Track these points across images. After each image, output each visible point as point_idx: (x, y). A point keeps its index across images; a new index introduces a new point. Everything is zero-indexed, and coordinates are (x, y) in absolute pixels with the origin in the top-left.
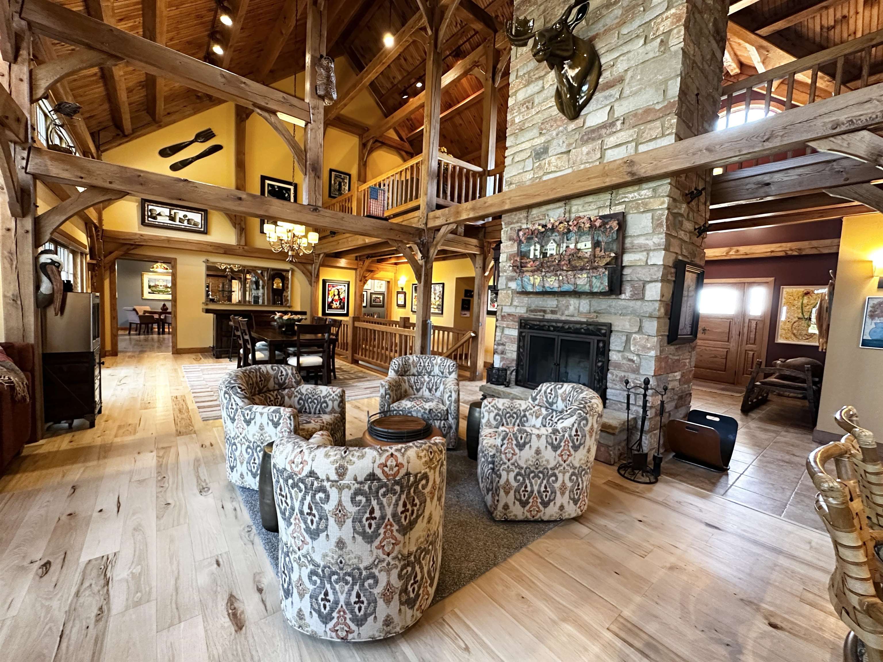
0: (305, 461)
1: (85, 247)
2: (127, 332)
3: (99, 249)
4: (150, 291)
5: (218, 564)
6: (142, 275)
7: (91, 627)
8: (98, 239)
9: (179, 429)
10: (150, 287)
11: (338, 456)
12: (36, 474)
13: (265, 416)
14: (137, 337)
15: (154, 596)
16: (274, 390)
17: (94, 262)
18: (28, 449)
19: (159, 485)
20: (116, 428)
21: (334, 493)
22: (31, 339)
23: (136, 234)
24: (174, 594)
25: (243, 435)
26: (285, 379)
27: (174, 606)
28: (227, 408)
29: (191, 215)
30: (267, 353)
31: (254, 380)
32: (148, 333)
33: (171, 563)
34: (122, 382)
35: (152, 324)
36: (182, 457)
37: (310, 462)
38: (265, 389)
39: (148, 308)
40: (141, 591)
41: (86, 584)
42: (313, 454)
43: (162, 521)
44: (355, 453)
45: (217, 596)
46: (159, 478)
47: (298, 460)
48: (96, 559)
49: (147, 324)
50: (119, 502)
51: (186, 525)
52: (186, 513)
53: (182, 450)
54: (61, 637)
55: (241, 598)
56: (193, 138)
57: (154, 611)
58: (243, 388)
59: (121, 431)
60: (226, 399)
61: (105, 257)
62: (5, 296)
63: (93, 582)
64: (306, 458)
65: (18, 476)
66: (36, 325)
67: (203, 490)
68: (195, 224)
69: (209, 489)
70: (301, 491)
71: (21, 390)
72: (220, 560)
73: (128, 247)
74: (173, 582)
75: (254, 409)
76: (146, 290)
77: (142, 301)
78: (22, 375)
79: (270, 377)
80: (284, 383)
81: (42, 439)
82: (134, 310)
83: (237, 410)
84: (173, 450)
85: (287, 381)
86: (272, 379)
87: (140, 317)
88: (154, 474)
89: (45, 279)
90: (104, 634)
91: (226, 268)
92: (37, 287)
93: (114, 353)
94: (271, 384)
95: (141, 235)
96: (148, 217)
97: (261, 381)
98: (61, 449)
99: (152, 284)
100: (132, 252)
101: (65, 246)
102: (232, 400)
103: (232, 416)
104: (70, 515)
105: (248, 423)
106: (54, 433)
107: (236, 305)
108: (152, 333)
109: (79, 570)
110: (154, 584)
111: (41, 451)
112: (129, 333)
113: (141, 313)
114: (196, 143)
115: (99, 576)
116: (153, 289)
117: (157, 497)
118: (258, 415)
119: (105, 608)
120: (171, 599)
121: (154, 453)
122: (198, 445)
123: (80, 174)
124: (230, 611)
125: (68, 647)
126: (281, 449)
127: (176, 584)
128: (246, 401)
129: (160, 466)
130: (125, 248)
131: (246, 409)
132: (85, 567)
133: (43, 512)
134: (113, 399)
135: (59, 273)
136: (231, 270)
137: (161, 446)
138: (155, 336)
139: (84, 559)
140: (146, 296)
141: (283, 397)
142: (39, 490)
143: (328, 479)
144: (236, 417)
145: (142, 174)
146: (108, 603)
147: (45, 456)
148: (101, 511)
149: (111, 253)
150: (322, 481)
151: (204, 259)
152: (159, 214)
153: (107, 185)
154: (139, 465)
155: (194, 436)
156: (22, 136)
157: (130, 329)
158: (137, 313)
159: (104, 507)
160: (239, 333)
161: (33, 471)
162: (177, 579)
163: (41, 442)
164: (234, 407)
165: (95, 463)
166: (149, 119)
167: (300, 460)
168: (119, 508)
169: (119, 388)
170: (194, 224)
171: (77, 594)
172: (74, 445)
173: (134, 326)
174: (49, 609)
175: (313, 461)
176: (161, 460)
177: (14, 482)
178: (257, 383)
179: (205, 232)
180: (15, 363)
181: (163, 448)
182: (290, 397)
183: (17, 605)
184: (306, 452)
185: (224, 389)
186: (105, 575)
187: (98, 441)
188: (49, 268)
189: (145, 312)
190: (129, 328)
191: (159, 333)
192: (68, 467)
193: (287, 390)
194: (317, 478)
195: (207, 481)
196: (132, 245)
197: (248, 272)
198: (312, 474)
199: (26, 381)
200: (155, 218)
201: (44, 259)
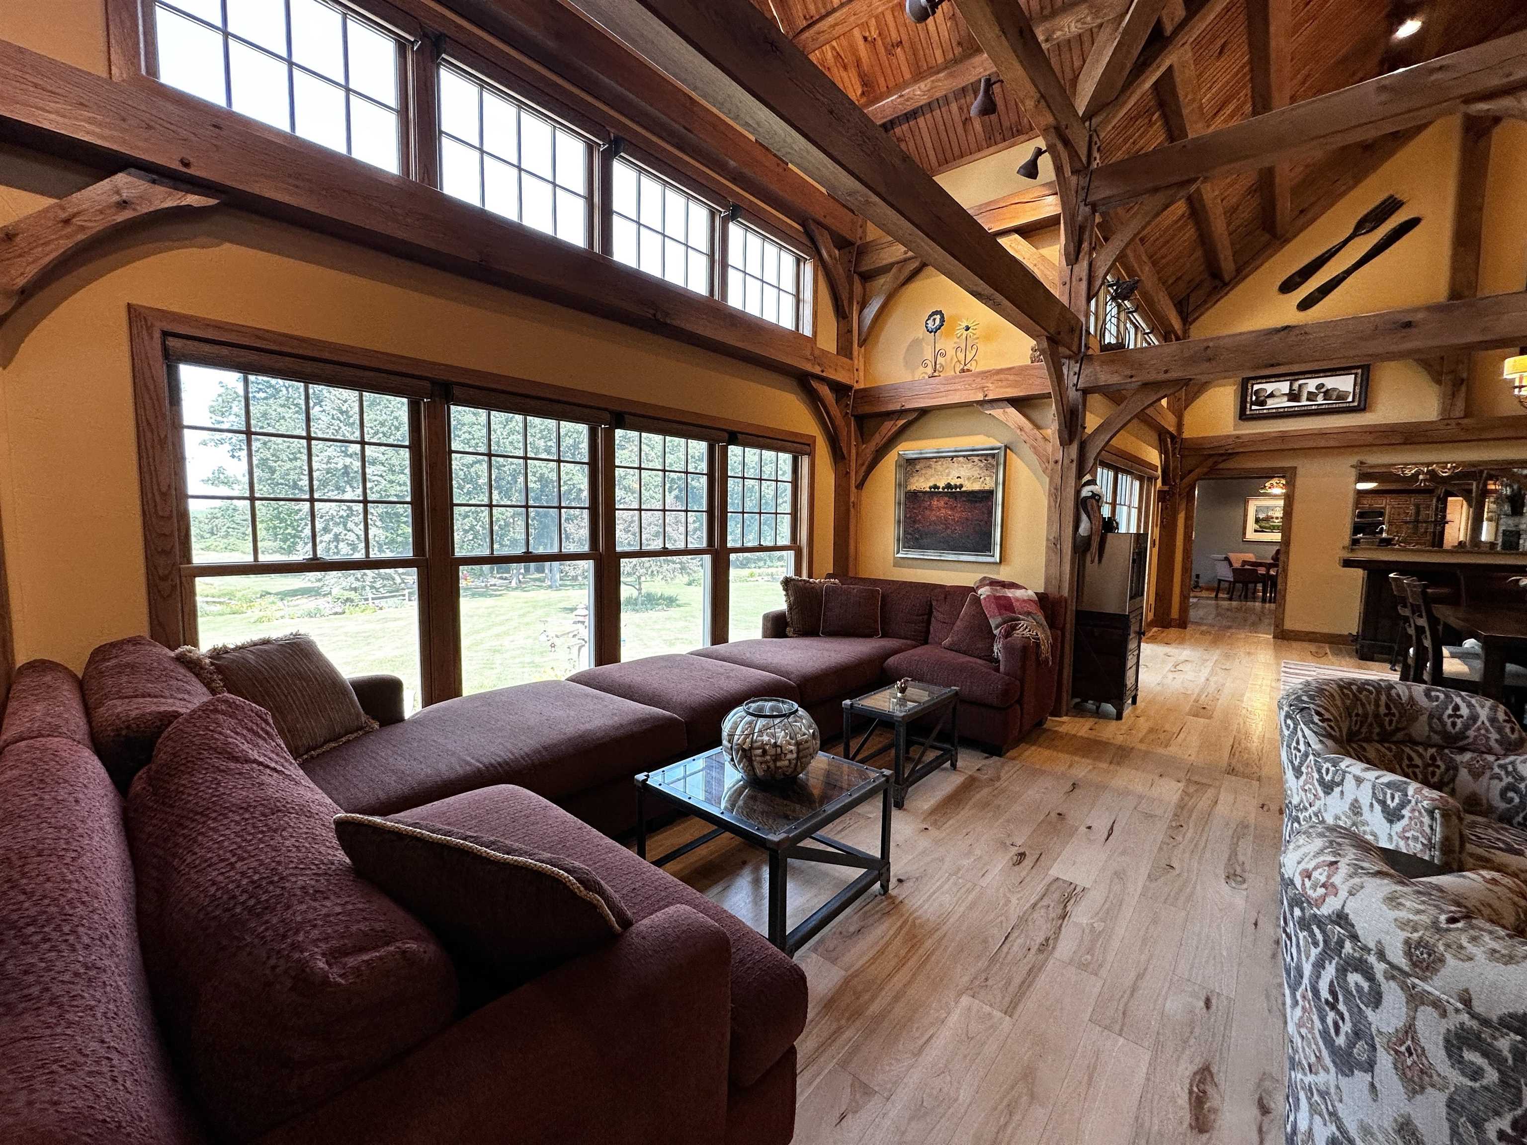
0: (1333, 885)
1: (1155, 468)
2: (1213, 595)
3: (1175, 468)
4: (1257, 527)
5: (1208, 1003)
6: (1246, 503)
7: (1033, 951)
8: (1174, 454)
9: (1234, 762)
10: (1257, 521)
11: (1425, 919)
12: (1047, 753)
13: (1367, 788)
14: (1226, 604)
15: (1103, 973)
16: (1427, 745)
17: (1166, 488)
18: (1051, 722)
19: (1170, 832)
20: (1145, 731)
21: (1392, 993)
22: (1065, 593)
23: (1229, 436)
24: (1128, 992)
25: (1315, 809)
26: (1467, 727)
27: (1121, 1008)
28: (1289, 746)
29: (1330, 382)
30: (1479, 664)
31: (1371, 708)
32: (1246, 598)
33: (1141, 952)
34: (1178, 668)
35: (1256, 583)
36: (1220, 808)
37: (1343, 893)
38: (1400, 736)
39: (1250, 557)
40: (1093, 955)
41: (1045, 902)
42: (1357, 880)
43: (1153, 885)
44: (1487, 938)
45: (1184, 1049)
46: (1174, 824)
47: (1320, 876)
48: (1064, 881)
49: (1245, 584)
50: (1112, 828)
51: (1183, 914)
52: (1192, 893)
53: (1226, 798)
54: (1006, 938)
55: (1222, 1087)
56: (1350, 231)
57: (1096, 990)
58: (1327, 715)
59: (1151, 737)
60: (1288, 727)
61: (1181, 480)
62: (1048, 540)
63: (1052, 905)
64: (1337, 880)
65: (1033, 748)
66: (1072, 574)
67: (1233, 876)
68: (1342, 396)
69: (1244, 881)
70: (1316, 944)
71: (1045, 648)
72: (1214, 1001)
73: (1215, 459)
74: (1133, 975)
75: (1343, 765)
76: (1251, 525)
77: (1242, 546)
78: (1049, 633)
79: (1420, 711)
80: (1462, 735)
81: (1066, 715)
82: (1227, 559)
83: (1306, 755)
84: (1210, 793)
85: (1471, 733)
86: (1424, 718)
87: (1235, 571)
88: (1169, 815)
89: (1084, 517)
90: (1040, 969)
91: (1415, 476)
92: (1076, 527)
93: (1183, 624)
94: (1420, 729)
95: (1238, 437)
96: (1252, 403)
97: (1389, 714)
98: (1080, 734)
99: (1261, 516)
100: (1221, 466)
101: (1127, 472)
102: (1300, 734)
103: (1296, 763)
104: (1059, 814)
105: (1328, 788)
106: (1079, 711)
107: (1452, 552)
108: (1254, 599)
109: (1044, 882)
110: (1110, 958)
111: (1062, 729)
112: (1216, 596)
113: (1237, 565)
114: (1357, 240)
115: (1059, 902)
116: (1263, 524)
117: (1161, 849)
118: (1349, 779)
119: (1051, 942)
120: (1122, 996)
121: (1181, 785)
122: (1256, 802)
123: (1129, 373)
124: (1195, 1089)
125: (1008, 953)
126: (1301, 842)
127: (1135, 983)
128: (1330, 743)
129: (1181, 806)
130: (1210, 462)
131: (1327, 760)
132: (1051, 883)
133: (1038, 796)
134: (1159, 688)
135: (1099, 508)
136: (1433, 475)
137: (1196, 778)
138: (1258, 605)
139: (1054, 872)
140: (1251, 535)
141: (1453, 768)
142: (1043, 772)
143: (1381, 955)
144: (1304, 769)
145: (1211, 344)
146: (1056, 939)
147: (1062, 736)
148: (1089, 828)
149: (1190, 472)
150: (1366, 949)
151: (1354, 460)
152: (1272, 395)
153: (1162, 377)
154: (1155, 792)
155: (1256, 784)
156: (1075, 348)
157: (1218, 590)
158: (1231, 564)
159: (1094, 825)
160: (1406, 612)
161: (1048, 748)
162: (1140, 976)
163: (1065, 719)
164: (1302, 747)
165: (1104, 765)
166: (1267, 237)
167: (1323, 879)
168: (1109, 835)
169: (1171, 676)
170: (1339, 397)
171: (1034, 906)
172: (1092, 735)
173: (1224, 585)
174: (1008, 901)
175: (1351, 894)
176: (1187, 798)
177: (1027, 753)
178: (1377, 716)
179: (1362, 407)
180: (1046, 618)
181: (1196, 783)
182: (1476, 775)
183: (989, 877)
184: (1343, 869)
185: (1286, 709)
186: (1065, 906)
187: (1119, 739)
188: (1089, 502)
189: (1245, 563)
190: (1217, 587)
191: (1264, 600)
192: (1077, 758)
193: (1468, 756)
194: (1354, 937)
195: (1247, 867)
196: (1222, 455)
197: (1490, 477)
198: (1341, 918)
199: (1051, 640)
200: (1263, 403)
201: (1086, 492)
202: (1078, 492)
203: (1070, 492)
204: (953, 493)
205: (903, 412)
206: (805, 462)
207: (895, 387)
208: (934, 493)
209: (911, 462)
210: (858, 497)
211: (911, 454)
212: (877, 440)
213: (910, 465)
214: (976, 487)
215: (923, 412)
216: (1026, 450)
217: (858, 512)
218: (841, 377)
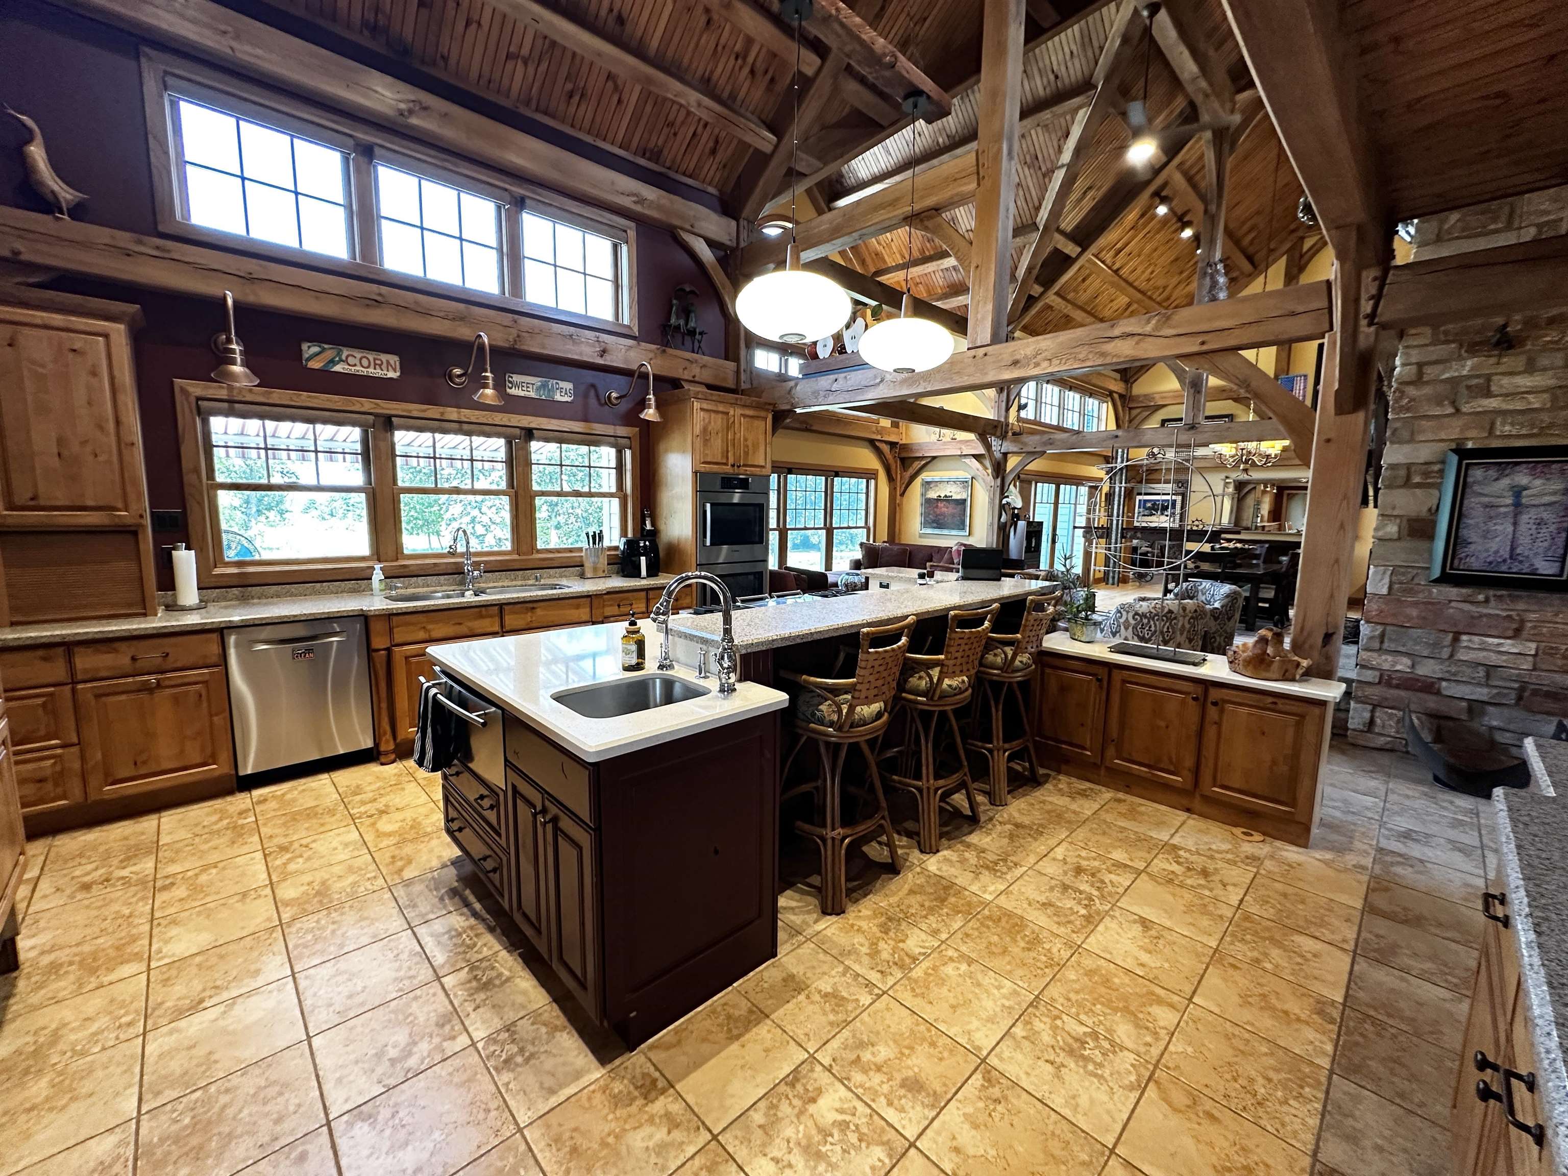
62: (988, 524)
66: (997, 539)
201: (1004, 501)
202: (1001, 501)
203: (997, 502)
204: (947, 500)
205: (923, 458)
206: (872, 482)
207: (919, 444)
208: (939, 499)
209: (928, 483)
210: (901, 501)
211: (929, 479)
212: (911, 471)
213: (927, 484)
214: (958, 497)
215: (934, 458)
216: (981, 481)
217: (901, 509)
218: (893, 438)
